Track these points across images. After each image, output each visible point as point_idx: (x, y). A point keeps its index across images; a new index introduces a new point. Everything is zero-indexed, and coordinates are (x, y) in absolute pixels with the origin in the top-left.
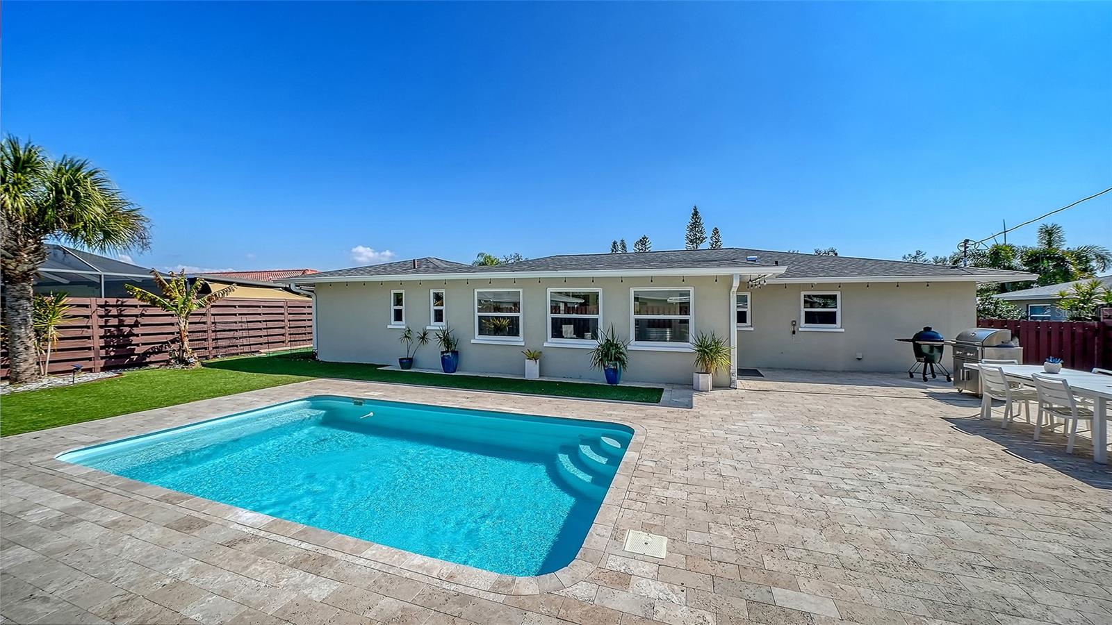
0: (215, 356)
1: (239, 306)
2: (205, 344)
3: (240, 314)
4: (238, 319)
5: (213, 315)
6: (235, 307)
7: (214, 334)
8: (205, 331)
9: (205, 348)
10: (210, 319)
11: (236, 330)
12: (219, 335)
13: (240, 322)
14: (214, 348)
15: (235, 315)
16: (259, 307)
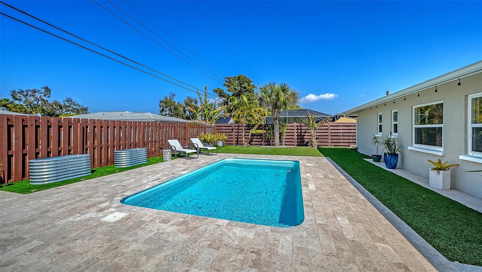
0: (331, 146)
1: (342, 126)
2: (328, 141)
3: (342, 129)
4: (341, 131)
5: (331, 129)
6: (340, 126)
7: (331, 137)
8: (328, 136)
9: (328, 142)
10: (330, 131)
11: (340, 136)
12: (333, 138)
13: (342, 133)
14: (331, 142)
15: (340, 129)
16: (352, 126)
